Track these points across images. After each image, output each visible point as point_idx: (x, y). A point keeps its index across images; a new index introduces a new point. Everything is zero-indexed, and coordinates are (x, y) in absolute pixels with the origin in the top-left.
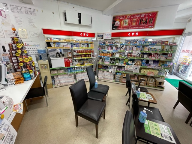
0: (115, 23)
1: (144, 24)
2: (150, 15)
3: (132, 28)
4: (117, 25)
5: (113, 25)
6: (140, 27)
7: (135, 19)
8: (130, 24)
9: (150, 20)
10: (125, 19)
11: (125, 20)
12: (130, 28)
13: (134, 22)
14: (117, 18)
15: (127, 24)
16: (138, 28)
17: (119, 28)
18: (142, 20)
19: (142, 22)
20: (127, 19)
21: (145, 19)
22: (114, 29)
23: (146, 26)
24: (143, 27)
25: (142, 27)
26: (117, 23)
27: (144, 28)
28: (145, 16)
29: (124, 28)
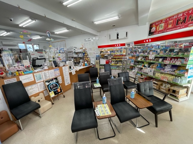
0: (152, 30)
1: (181, 24)
2: (190, 12)
3: (168, 31)
4: (153, 31)
5: (150, 31)
6: (177, 28)
7: (172, 21)
8: (166, 27)
9: (190, 17)
10: (161, 23)
11: (161, 25)
12: (165, 31)
13: (170, 24)
14: (154, 25)
15: (162, 28)
16: (174, 29)
17: (155, 33)
18: (180, 20)
19: (180, 22)
20: (163, 23)
21: (183, 18)
22: (150, 35)
23: (185, 26)
24: (181, 27)
25: (179, 28)
26: (154, 29)
27: (183, 28)
28: (183, 15)
29: (159, 32)
